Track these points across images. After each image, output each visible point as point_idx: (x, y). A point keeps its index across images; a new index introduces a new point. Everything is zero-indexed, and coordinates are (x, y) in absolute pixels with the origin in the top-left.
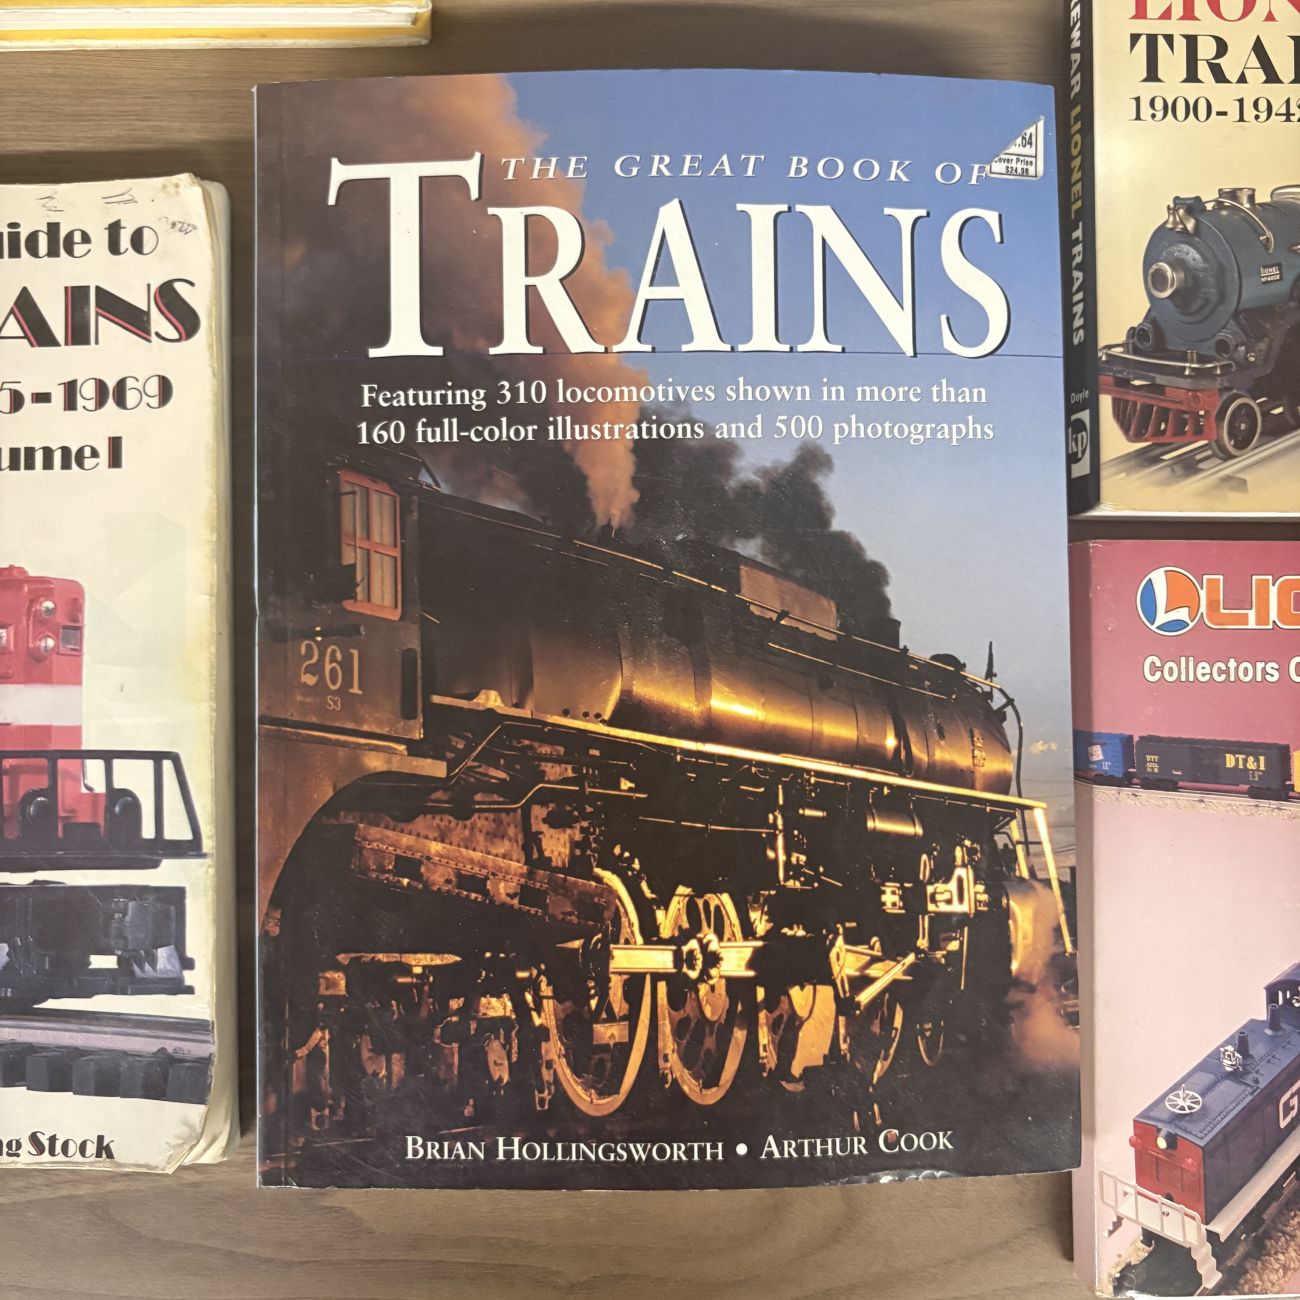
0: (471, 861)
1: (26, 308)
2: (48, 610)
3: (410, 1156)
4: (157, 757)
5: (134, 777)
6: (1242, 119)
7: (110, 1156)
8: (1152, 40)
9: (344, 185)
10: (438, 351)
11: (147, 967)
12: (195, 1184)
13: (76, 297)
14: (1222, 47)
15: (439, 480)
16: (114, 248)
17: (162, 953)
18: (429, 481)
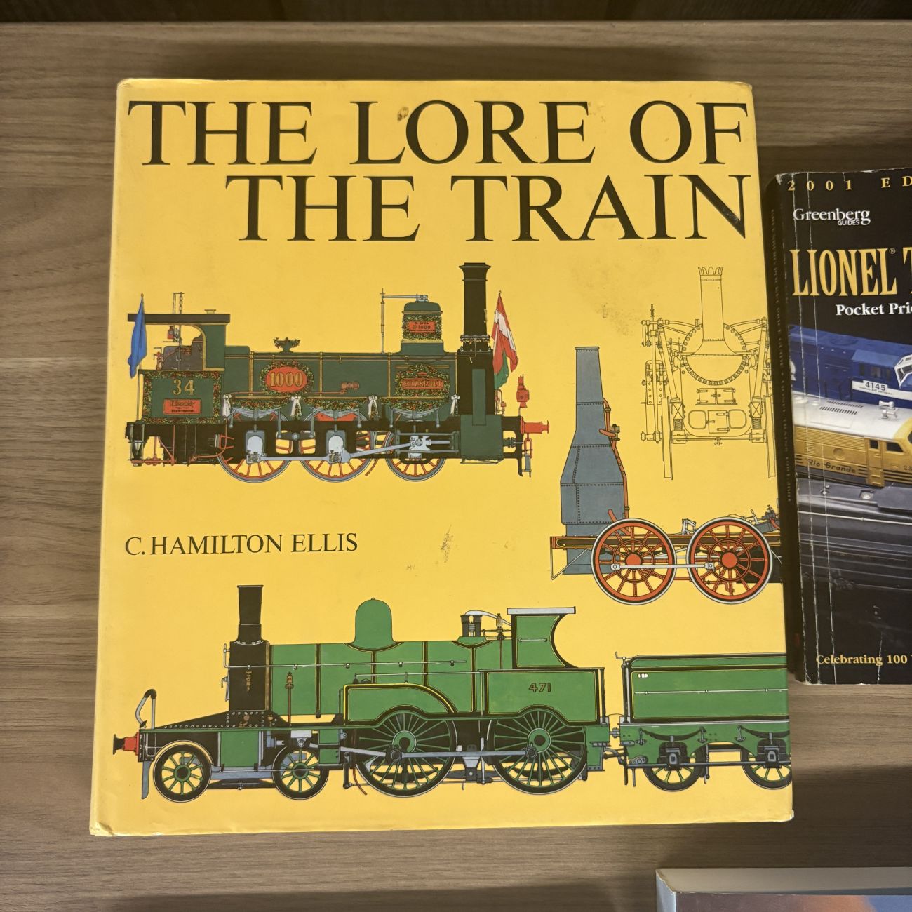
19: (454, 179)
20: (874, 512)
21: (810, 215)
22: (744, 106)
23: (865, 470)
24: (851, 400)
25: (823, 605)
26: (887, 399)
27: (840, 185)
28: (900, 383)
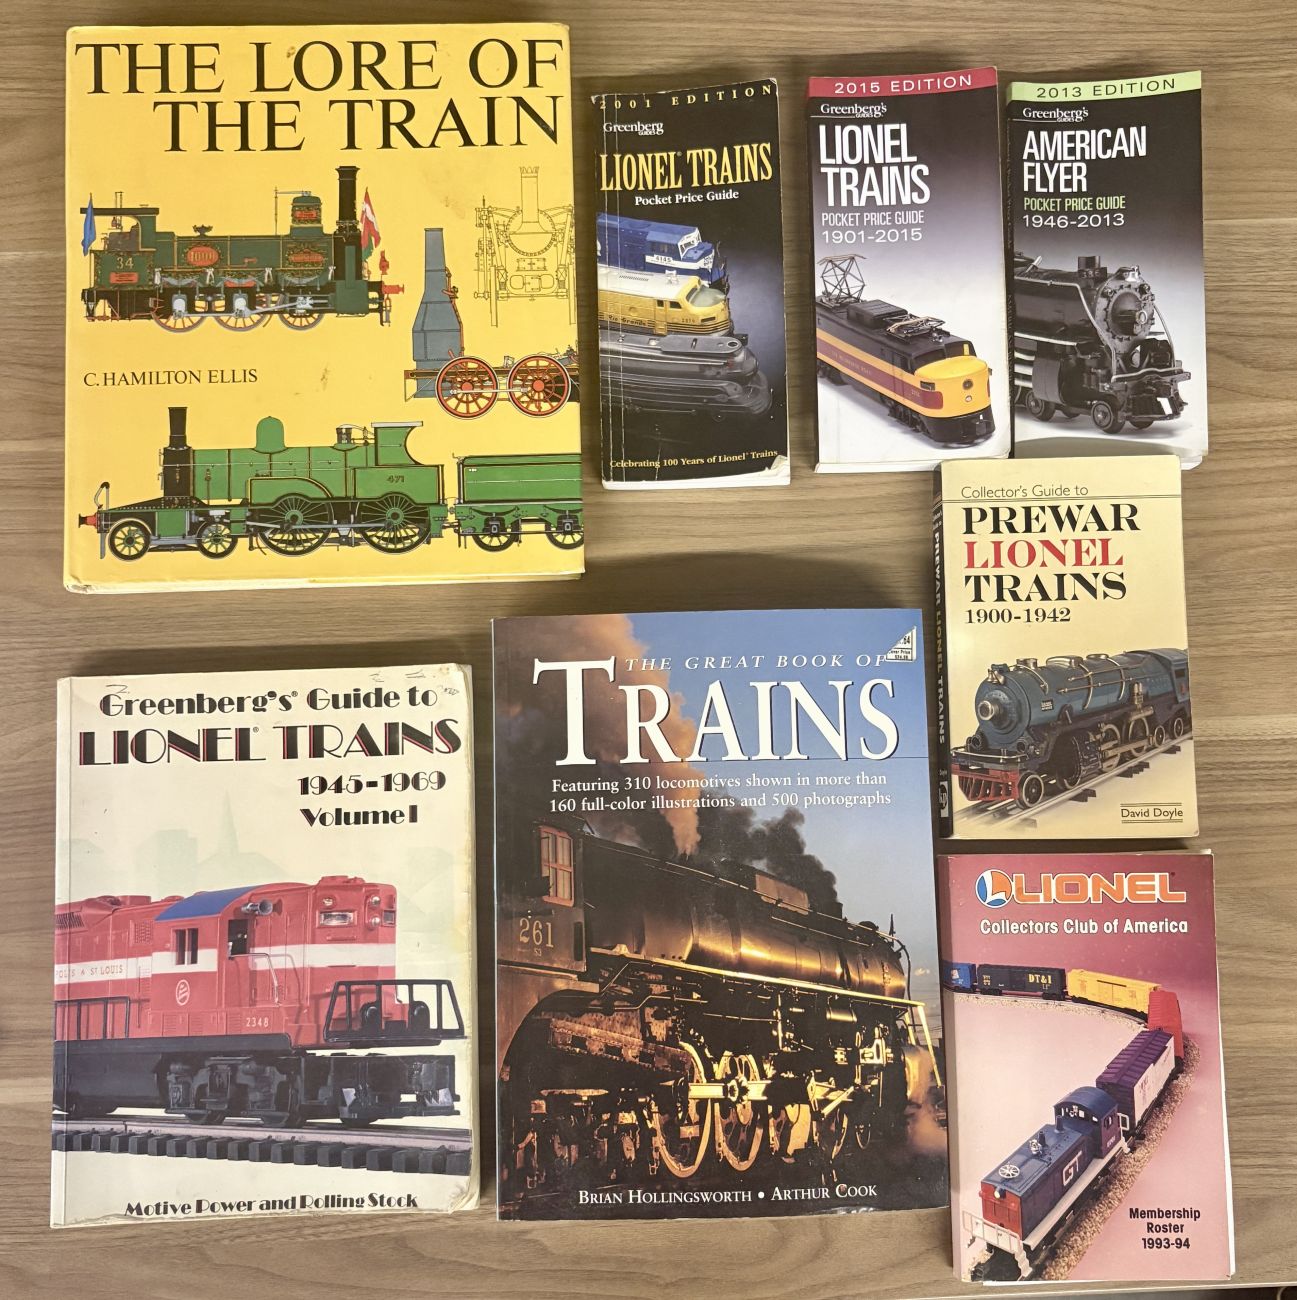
0: (613, 1038)
1: (363, 735)
2: (376, 902)
3: (581, 1202)
4: (439, 983)
5: (426, 995)
6: (1029, 621)
7: (415, 1205)
8: (977, 579)
9: (542, 673)
10: (593, 762)
11: (433, 1100)
12: (452, 1227)
13: (391, 729)
14: (1017, 582)
15: (594, 829)
16: (412, 702)
17: (442, 1093)
18: (589, 831)
19: (332, 103)
20: (658, 354)
21: (617, 127)
22: (560, 42)
23: (653, 324)
24: (644, 270)
25: (616, 423)
26: (671, 269)
27: (641, 104)
28: (682, 256)
